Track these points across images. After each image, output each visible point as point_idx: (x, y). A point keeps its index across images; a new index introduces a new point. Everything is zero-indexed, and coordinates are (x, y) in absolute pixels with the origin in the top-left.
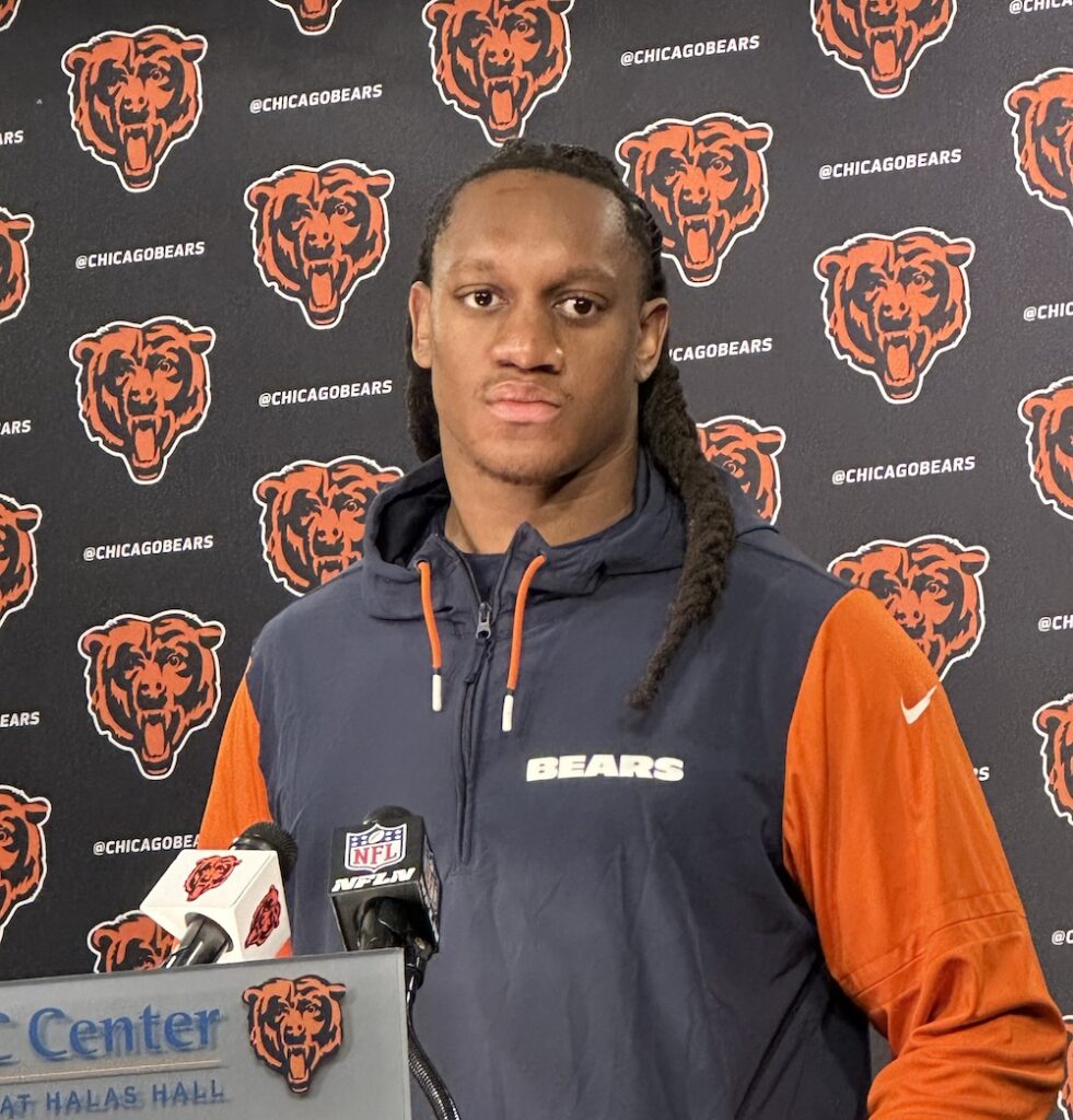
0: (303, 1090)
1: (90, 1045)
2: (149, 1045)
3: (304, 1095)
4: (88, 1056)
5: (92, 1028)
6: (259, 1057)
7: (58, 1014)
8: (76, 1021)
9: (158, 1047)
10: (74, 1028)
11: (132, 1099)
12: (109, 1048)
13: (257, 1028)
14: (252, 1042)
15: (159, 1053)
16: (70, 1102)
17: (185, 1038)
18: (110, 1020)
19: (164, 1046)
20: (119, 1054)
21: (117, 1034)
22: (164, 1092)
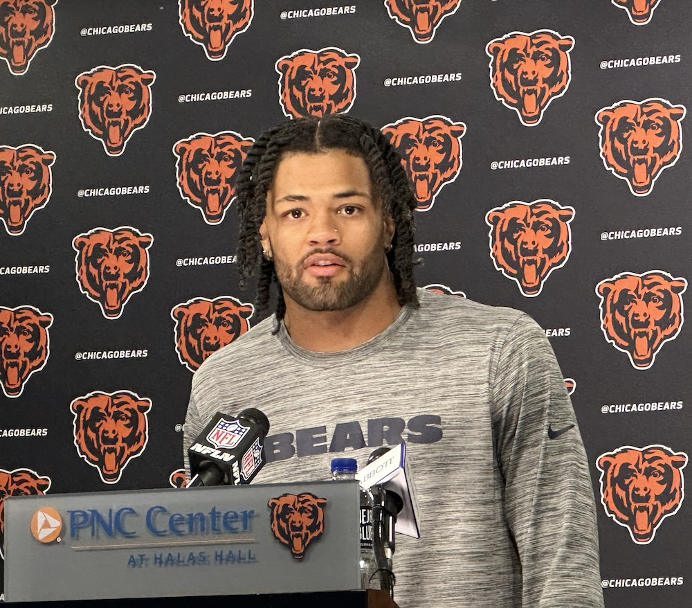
0: (300, 557)
1: (181, 528)
2: (214, 529)
3: (301, 560)
4: (179, 534)
5: (182, 518)
6: (277, 538)
7: (163, 510)
8: (172, 514)
9: (220, 530)
10: (172, 517)
11: (203, 559)
12: (191, 529)
13: (275, 522)
14: (272, 529)
15: (220, 533)
16: (168, 560)
17: (235, 525)
18: (192, 514)
19: (222, 529)
20: (196, 534)
21: (196, 522)
22: (221, 556)
